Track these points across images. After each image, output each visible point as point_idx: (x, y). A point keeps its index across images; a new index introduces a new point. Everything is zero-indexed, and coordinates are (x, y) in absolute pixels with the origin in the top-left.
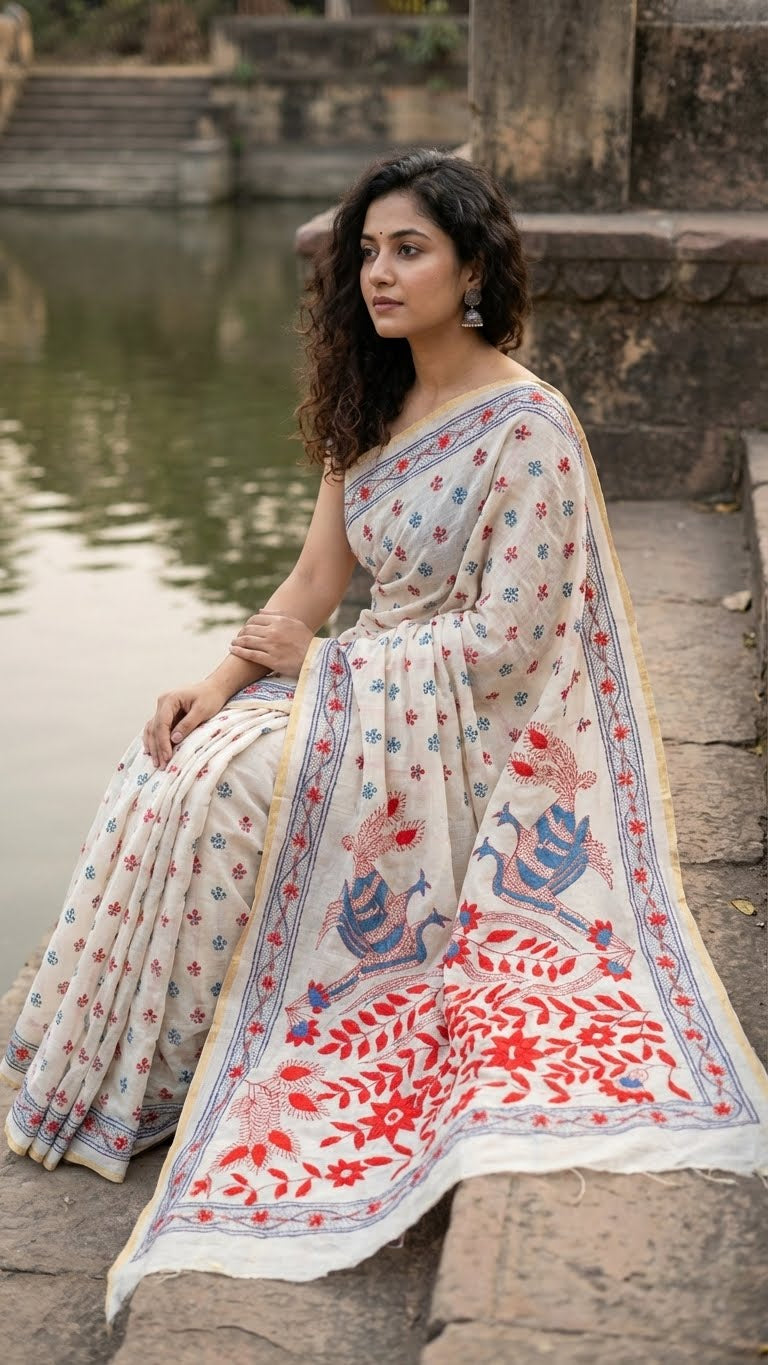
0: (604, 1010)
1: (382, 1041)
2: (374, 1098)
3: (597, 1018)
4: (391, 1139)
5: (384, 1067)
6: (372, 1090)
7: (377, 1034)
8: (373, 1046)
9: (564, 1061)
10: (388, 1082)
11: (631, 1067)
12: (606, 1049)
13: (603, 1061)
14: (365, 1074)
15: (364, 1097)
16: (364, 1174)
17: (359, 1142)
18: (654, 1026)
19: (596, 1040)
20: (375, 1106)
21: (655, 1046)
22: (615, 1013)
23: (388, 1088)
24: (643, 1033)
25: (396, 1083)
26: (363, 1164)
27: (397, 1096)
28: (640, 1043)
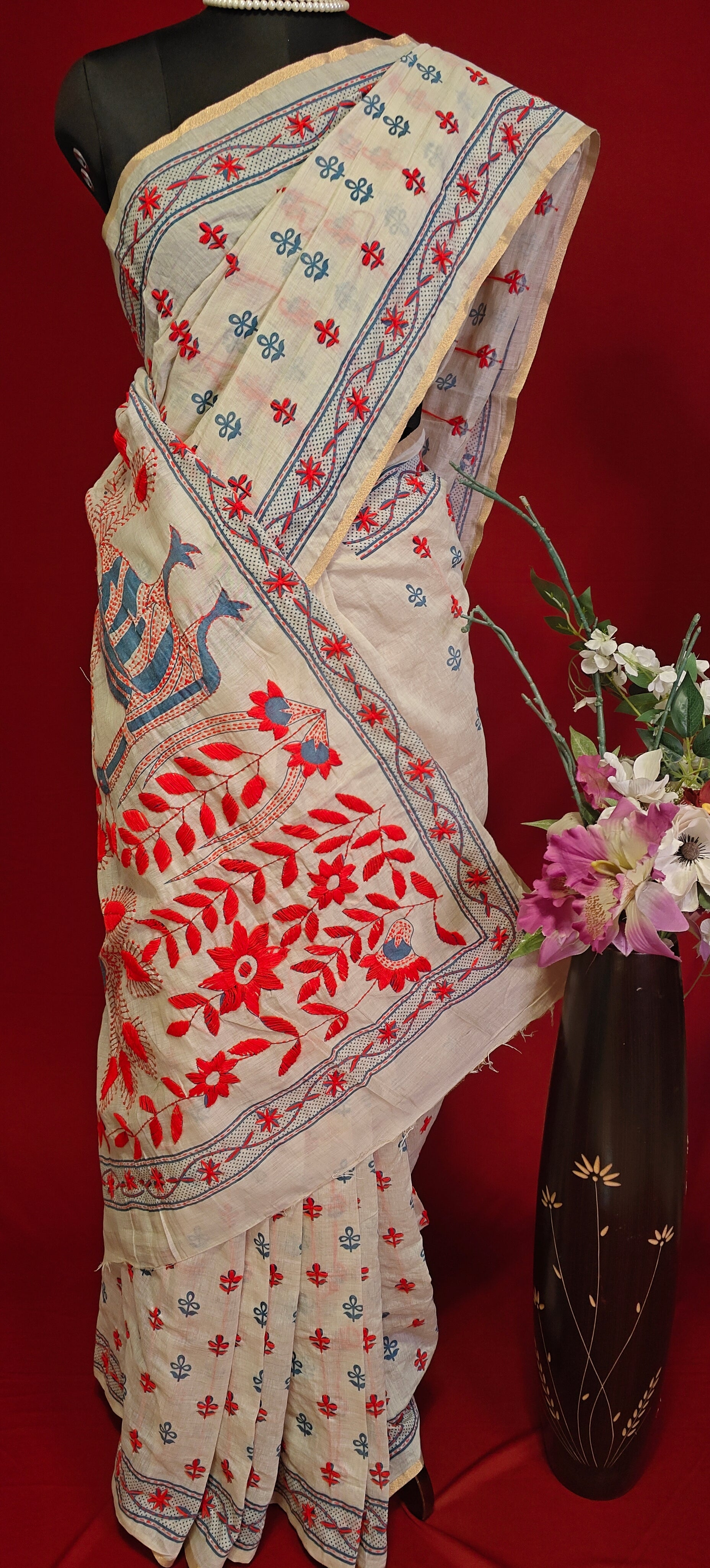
0: (325, 831)
1: (185, 838)
2: (208, 942)
3: (323, 848)
4: (254, 1008)
5: (204, 883)
6: (199, 923)
7: (176, 824)
8: (174, 847)
9: (308, 949)
10: (219, 906)
11: (390, 918)
12: (350, 902)
13: (355, 925)
14: (182, 900)
15: (194, 942)
16: (235, 1071)
17: (213, 1023)
18: (396, 833)
19: (334, 891)
20: (217, 955)
21: (406, 870)
22: (341, 831)
23: (221, 918)
24: (386, 850)
25: (231, 907)
26: (230, 1057)
27: (239, 930)
28: (386, 871)
